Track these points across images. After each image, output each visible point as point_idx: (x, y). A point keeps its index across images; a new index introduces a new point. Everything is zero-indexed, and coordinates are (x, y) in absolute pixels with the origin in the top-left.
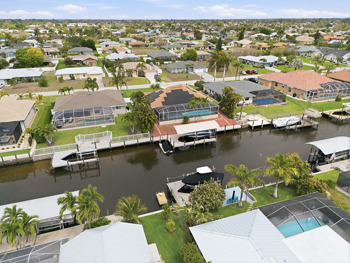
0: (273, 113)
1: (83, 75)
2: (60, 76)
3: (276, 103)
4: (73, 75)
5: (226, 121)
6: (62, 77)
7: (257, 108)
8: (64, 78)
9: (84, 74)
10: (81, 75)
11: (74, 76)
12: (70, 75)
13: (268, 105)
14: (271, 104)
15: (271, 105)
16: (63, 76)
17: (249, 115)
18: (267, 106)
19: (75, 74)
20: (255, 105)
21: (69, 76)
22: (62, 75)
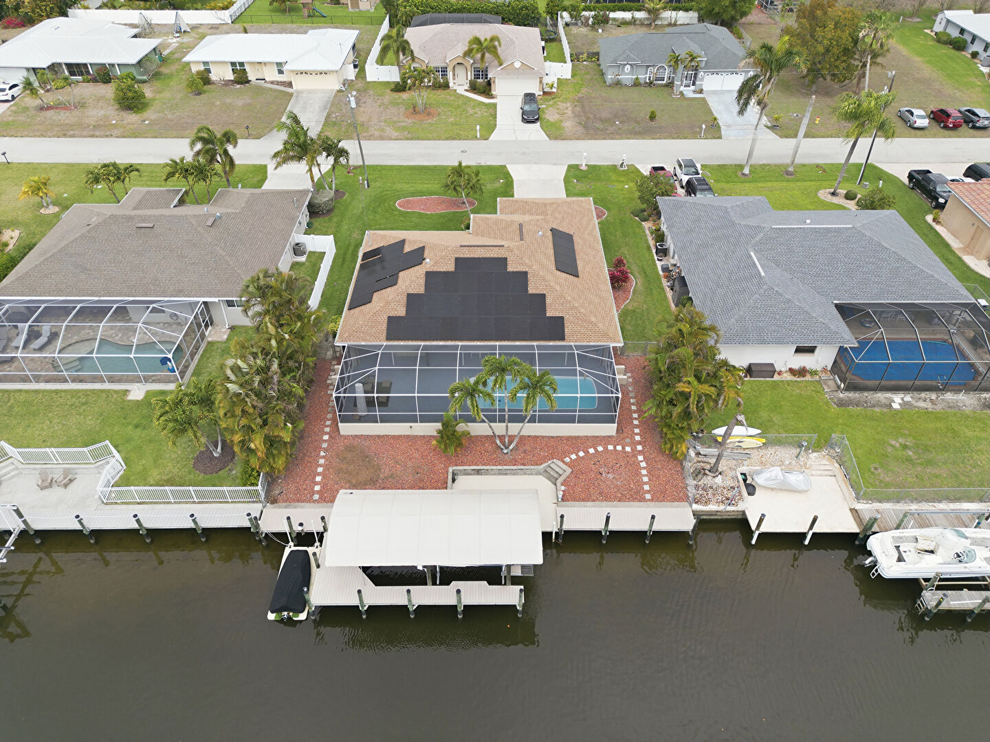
0: (909, 460)
1: (276, 69)
2: (202, 68)
3: (958, 391)
4: (242, 64)
5: (643, 464)
6: (208, 71)
7: (841, 404)
8: (213, 76)
9: (279, 64)
10: (268, 66)
11: (247, 67)
12: (233, 64)
13: (908, 398)
14: (923, 395)
15: (924, 401)
16: (211, 67)
17: (771, 450)
18: (897, 400)
19: (251, 63)
20: (839, 387)
21: (230, 68)
22: (205, 63)
